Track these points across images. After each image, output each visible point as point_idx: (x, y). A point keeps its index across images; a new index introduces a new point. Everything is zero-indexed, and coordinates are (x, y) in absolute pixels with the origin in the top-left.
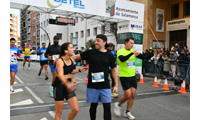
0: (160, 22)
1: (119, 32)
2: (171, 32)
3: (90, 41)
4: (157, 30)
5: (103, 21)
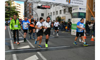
1: (73, 12)
3: (58, 17)
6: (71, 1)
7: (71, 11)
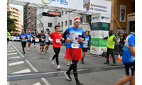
0: (123, 15)
2: (130, 22)
4: (121, 20)
5: (81, 14)
6: (91, 7)
7: (91, 20)
